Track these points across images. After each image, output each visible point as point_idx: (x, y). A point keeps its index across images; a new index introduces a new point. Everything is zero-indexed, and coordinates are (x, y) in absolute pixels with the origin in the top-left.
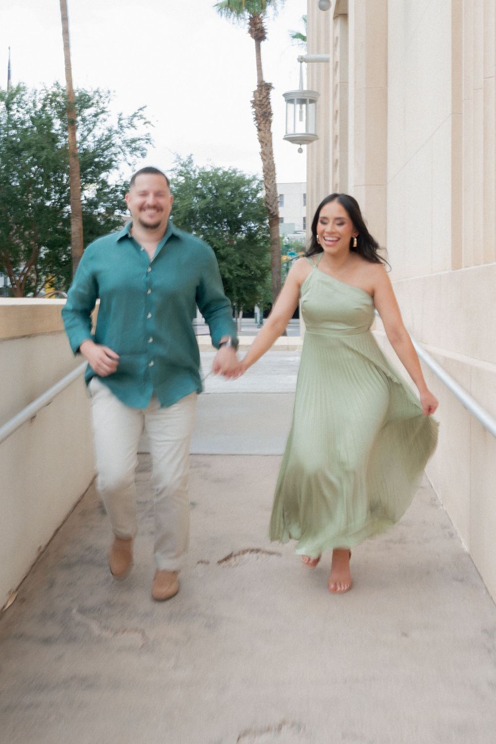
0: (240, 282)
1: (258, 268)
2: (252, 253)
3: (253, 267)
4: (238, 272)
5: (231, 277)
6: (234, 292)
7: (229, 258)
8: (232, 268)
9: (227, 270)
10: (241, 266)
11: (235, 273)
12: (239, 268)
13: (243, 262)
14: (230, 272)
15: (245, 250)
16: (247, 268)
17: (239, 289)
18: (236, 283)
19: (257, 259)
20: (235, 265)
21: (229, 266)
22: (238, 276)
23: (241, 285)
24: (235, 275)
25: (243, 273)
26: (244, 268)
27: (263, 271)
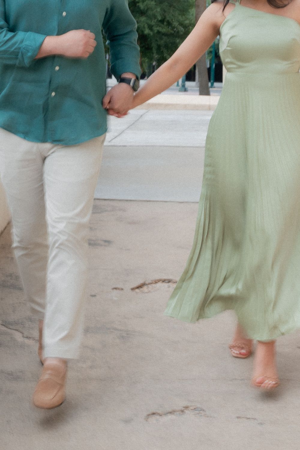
0: (161, 39)
1: (181, 24)
2: (174, 7)
3: (176, 24)
4: (158, 28)
5: (151, 33)
6: (154, 51)
7: (150, 13)
8: (153, 23)
9: (146, 26)
10: (162, 21)
11: (156, 29)
12: (160, 24)
13: (165, 18)
14: (151, 28)
15: (167, 4)
16: (169, 24)
17: (159, 47)
18: (156, 40)
19: (179, 15)
20: (156, 20)
21: (149, 22)
22: (159, 32)
23: (162, 42)
24: (156, 31)
25: (164, 29)
26: (165, 23)
27: (185, 27)
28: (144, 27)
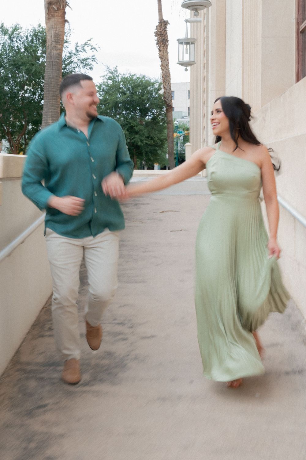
0: (148, 148)
1: (159, 139)
2: (155, 129)
3: (156, 139)
4: (146, 141)
5: (142, 144)
6: (144, 155)
7: (141, 132)
8: (143, 139)
9: (139, 140)
10: (148, 137)
11: (145, 142)
12: (147, 139)
13: (150, 135)
14: (141, 141)
15: (151, 127)
16: (152, 139)
17: (146, 152)
18: (145, 149)
19: (158, 133)
20: (144, 137)
21: (141, 138)
22: (146, 144)
23: (148, 150)
24: (145, 143)
25: (149, 142)
26: (150, 139)
27: (162, 141)
28: (138, 141)
